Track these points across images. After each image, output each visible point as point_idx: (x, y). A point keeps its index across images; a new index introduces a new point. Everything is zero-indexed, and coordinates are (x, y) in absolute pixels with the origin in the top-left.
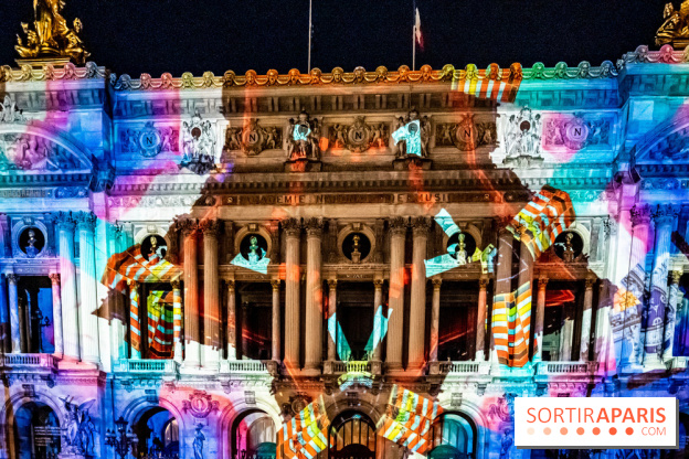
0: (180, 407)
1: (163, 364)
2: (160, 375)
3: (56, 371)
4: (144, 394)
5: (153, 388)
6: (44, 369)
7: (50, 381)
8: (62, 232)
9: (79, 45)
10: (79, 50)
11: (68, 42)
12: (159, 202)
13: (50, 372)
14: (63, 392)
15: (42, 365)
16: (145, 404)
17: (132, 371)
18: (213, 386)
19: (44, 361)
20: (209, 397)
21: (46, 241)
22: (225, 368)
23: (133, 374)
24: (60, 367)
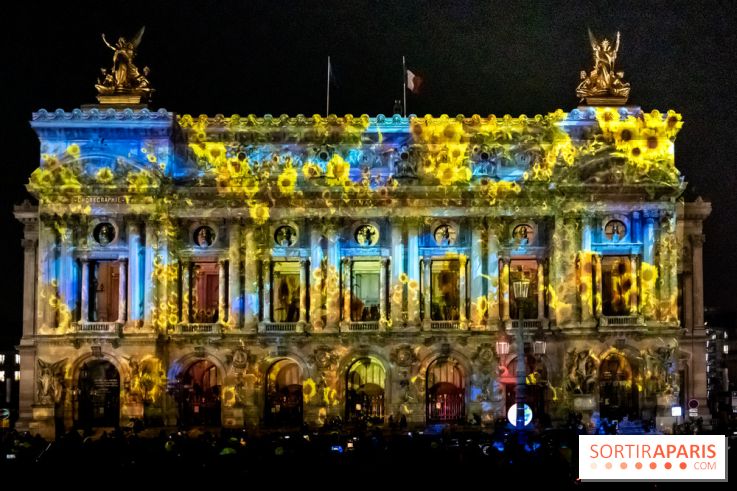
0: (225, 359)
1: (210, 328)
2: (209, 335)
3: (122, 335)
4: (193, 350)
5: (202, 345)
6: (112, 334)
7: (115, 344)
8: (132, 228)
9: (147, 86)
10: (147, 90)
11: (138, 84)
12: (211, 204)
13: (117, 337)
14: (126, 352)
15: (110, 331)
16: (194, 359)
17: (184, 333)
18: (251, 344)
19: (112, 328)
20: (248, 352)
21: (117, 235)
22: (262, 328)
23: (185, 336)
24: (124, 332)
